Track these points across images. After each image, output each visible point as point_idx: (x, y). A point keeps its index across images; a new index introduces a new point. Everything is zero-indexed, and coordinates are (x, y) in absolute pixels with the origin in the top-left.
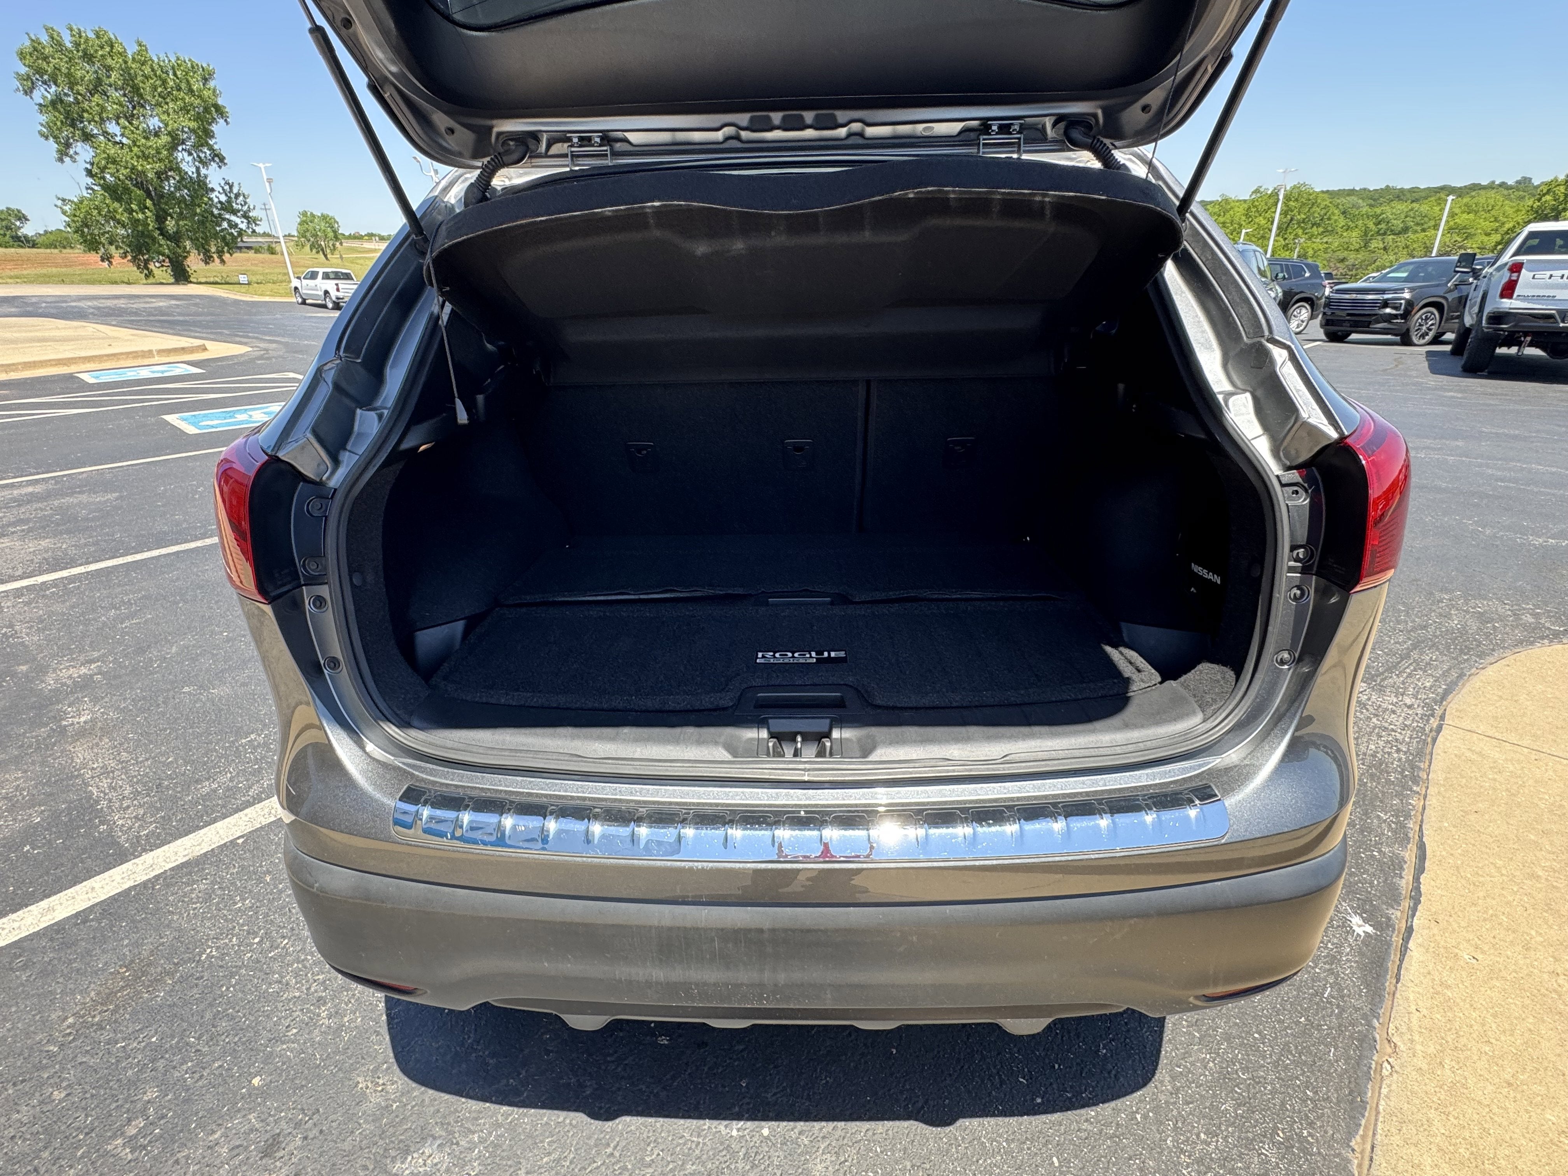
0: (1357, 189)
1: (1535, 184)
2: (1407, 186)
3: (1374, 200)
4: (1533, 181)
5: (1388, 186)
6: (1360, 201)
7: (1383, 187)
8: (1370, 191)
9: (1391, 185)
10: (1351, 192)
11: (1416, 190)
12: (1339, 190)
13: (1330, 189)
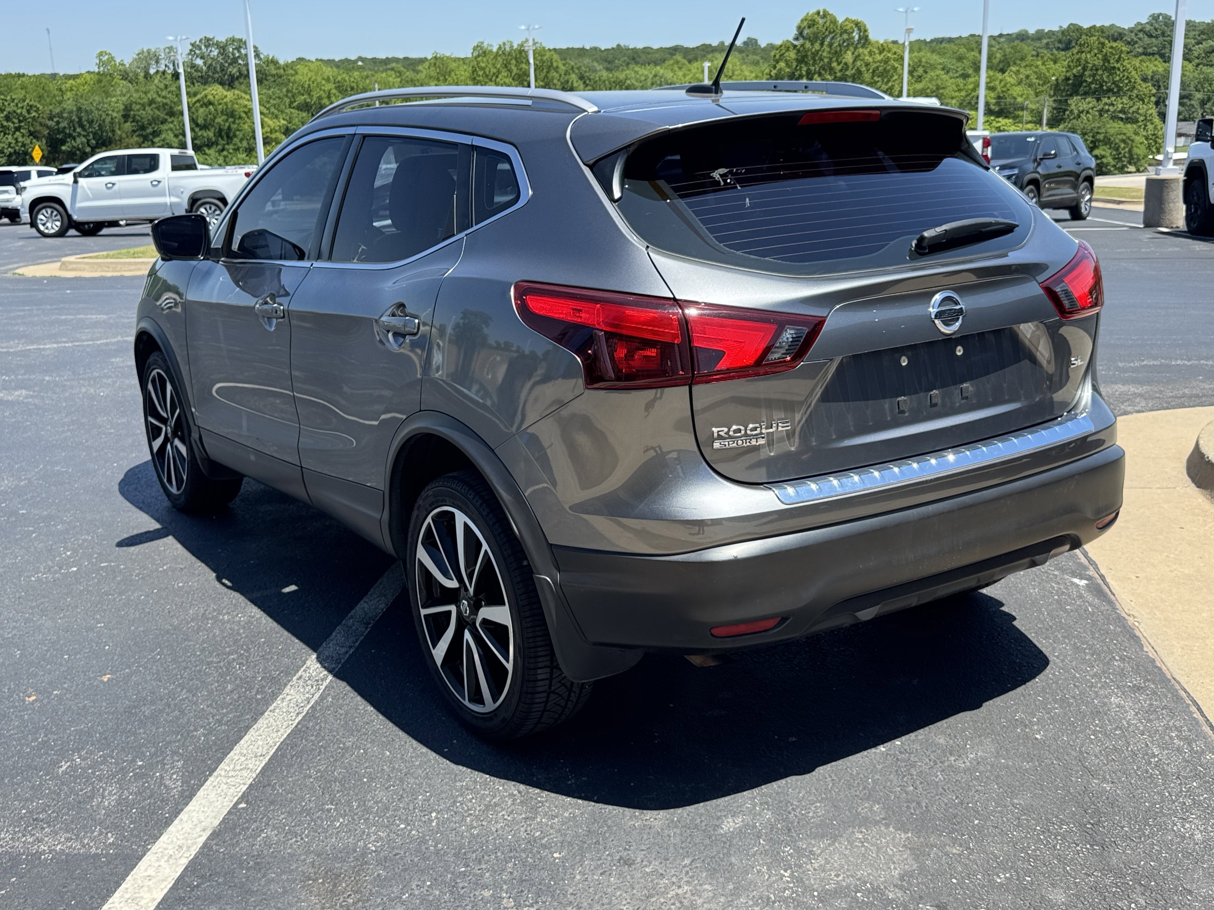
0: (588, 47)
1: (762, 46)
2: (640, 46)
3: (610, 62)
4: (759, 43)
5: (618, 45)
6: (596, 64)
7: (615, 46)
8: (600, 50)
9: (622, 44)
10: (582, 52)
11: (649, 50)
12: (568, 49)
13: (557, 47)
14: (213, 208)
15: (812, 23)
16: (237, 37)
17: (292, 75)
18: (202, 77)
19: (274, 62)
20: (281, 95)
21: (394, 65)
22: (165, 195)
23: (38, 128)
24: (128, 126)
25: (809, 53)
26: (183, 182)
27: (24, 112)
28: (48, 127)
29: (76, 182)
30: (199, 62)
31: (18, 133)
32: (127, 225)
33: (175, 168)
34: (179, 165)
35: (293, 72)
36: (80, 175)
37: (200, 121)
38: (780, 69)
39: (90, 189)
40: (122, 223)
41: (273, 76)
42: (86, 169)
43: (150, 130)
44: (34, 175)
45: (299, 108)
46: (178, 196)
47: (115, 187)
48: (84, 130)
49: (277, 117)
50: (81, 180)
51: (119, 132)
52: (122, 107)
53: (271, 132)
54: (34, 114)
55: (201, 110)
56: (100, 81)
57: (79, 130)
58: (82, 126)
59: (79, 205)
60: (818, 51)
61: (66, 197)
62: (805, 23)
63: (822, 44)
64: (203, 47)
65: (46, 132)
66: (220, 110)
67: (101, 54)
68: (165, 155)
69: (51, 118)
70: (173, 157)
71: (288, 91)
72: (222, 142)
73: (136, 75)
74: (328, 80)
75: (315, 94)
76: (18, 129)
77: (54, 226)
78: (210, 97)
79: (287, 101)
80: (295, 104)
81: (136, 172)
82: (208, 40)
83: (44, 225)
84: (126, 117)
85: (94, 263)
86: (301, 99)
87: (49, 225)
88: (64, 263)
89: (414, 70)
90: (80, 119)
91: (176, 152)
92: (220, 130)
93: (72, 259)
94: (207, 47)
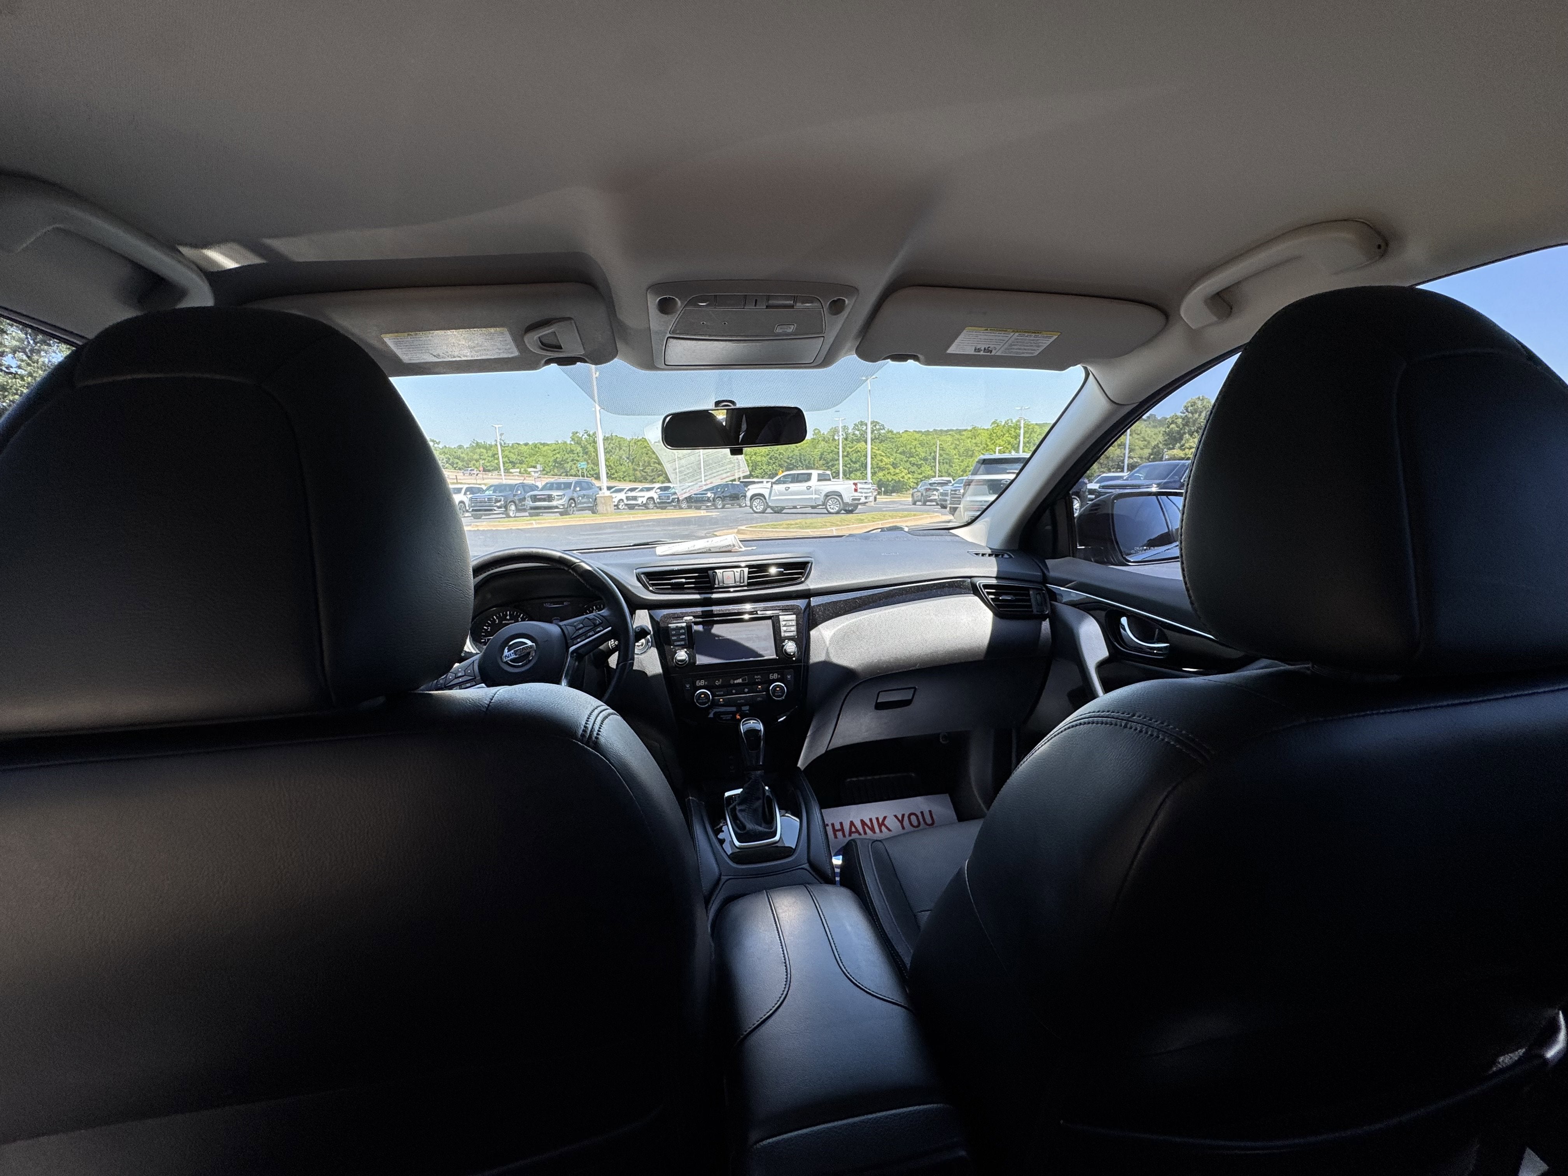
14: (836, 500)
15: (1194, 404)
16: (876, 420)
17: (899, 438)
18: (857, 439)
19: (892, 432)
20: (892, 447)
21: (951, 433)
22: (812, 494)
23: (783, 463)
24: (821, 462)
25: (1191, 420)
26: (820, 488)
27: (778, 456)
28: (787, 462)
29: (772, 487)
30: (857, 432)
31: (774, 465)
32: (801, 508)
33: (819, 480)
34: (822, 478)
35: (899, 436)
36: (773, 483)
37: (854, 460)
38: (1172, 428)
39: (778, 490)
40: (798, 507)
41: (890, 438)
42: (777, 481)
43: (830, 464)
44: (765, 482)
45: (900, 453)
46: (819, 495)
47: (790, 490)
48: (802, 464)
49: (889, 457)
50: (775, 486)
51: (817, 465)
52: (820, 454)
53: (886, 465)
54: (782, 456)
55: (854, 455)
56: (813, 442)
57: (800, 463)
58: (801, 462)
59: (772, 498)
60: (1196, 419)
61: (766, 493)
62: (1189, 404)
63: (1200, 415)
64: (859, 426)
65: (786, 464)
66: (863, 454)
67: (815, 429)
68: (815, 473)
69: (788, 459)
70: (818, 474)
71: (896, 445)
72: (862, 469)
73: (829, 439)
74: (916, 440)
75: (908, 447)
76: (774, 463)
77: (760, 508)
78: (859, 449)
79: (895, 450)
80: (898, 452)
81: (800, 481)
82: (862, 422)
83: (756, 507)
84: (821, 459)
85: (752, 531)
86: (901, 450)
87: (758, 507)
88: (739, 530)
89: (960, 435)
90: (800, 458)
91: (821, 472)
92: (862, 464)
93: (743, 528)
94: (861, 425)
